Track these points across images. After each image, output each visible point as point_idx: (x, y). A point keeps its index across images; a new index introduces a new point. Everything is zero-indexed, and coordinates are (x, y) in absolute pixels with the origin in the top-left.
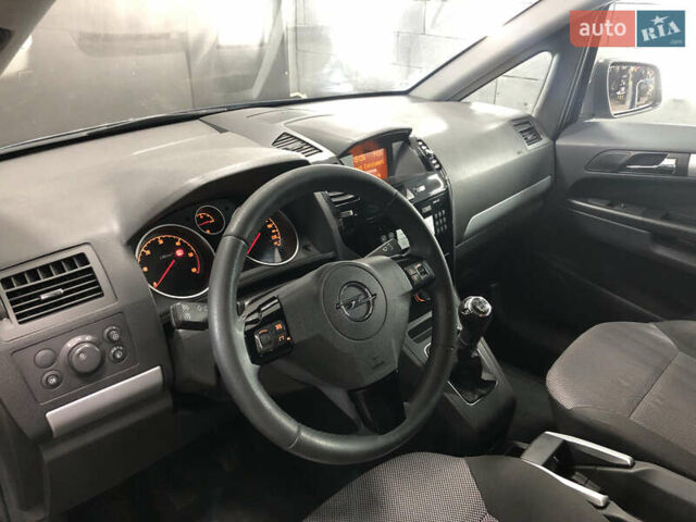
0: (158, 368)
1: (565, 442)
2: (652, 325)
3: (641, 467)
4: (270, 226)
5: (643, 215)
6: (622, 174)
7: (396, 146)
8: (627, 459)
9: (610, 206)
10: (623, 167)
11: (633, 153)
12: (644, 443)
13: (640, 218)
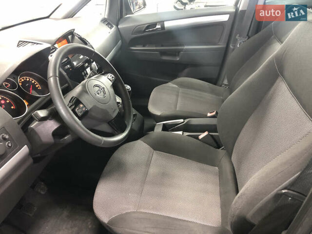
0: (26, 146)
1: (164, 124)
2: (169, 83)
3: (186, 121)
4: (33, 82)
5: (156, 47)
6: (145, 34)
7: (70, 37)
8: (182, 120)
9: (144, 46)
10: (144, 31)
11: (147, 25)
12: (185, 114)
13: (155, 48)
